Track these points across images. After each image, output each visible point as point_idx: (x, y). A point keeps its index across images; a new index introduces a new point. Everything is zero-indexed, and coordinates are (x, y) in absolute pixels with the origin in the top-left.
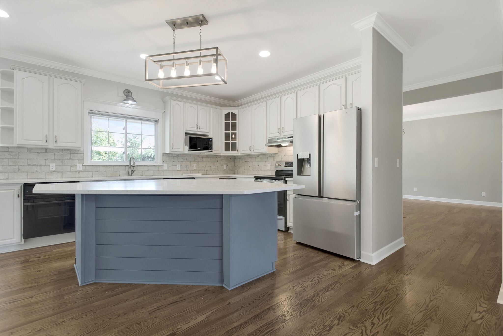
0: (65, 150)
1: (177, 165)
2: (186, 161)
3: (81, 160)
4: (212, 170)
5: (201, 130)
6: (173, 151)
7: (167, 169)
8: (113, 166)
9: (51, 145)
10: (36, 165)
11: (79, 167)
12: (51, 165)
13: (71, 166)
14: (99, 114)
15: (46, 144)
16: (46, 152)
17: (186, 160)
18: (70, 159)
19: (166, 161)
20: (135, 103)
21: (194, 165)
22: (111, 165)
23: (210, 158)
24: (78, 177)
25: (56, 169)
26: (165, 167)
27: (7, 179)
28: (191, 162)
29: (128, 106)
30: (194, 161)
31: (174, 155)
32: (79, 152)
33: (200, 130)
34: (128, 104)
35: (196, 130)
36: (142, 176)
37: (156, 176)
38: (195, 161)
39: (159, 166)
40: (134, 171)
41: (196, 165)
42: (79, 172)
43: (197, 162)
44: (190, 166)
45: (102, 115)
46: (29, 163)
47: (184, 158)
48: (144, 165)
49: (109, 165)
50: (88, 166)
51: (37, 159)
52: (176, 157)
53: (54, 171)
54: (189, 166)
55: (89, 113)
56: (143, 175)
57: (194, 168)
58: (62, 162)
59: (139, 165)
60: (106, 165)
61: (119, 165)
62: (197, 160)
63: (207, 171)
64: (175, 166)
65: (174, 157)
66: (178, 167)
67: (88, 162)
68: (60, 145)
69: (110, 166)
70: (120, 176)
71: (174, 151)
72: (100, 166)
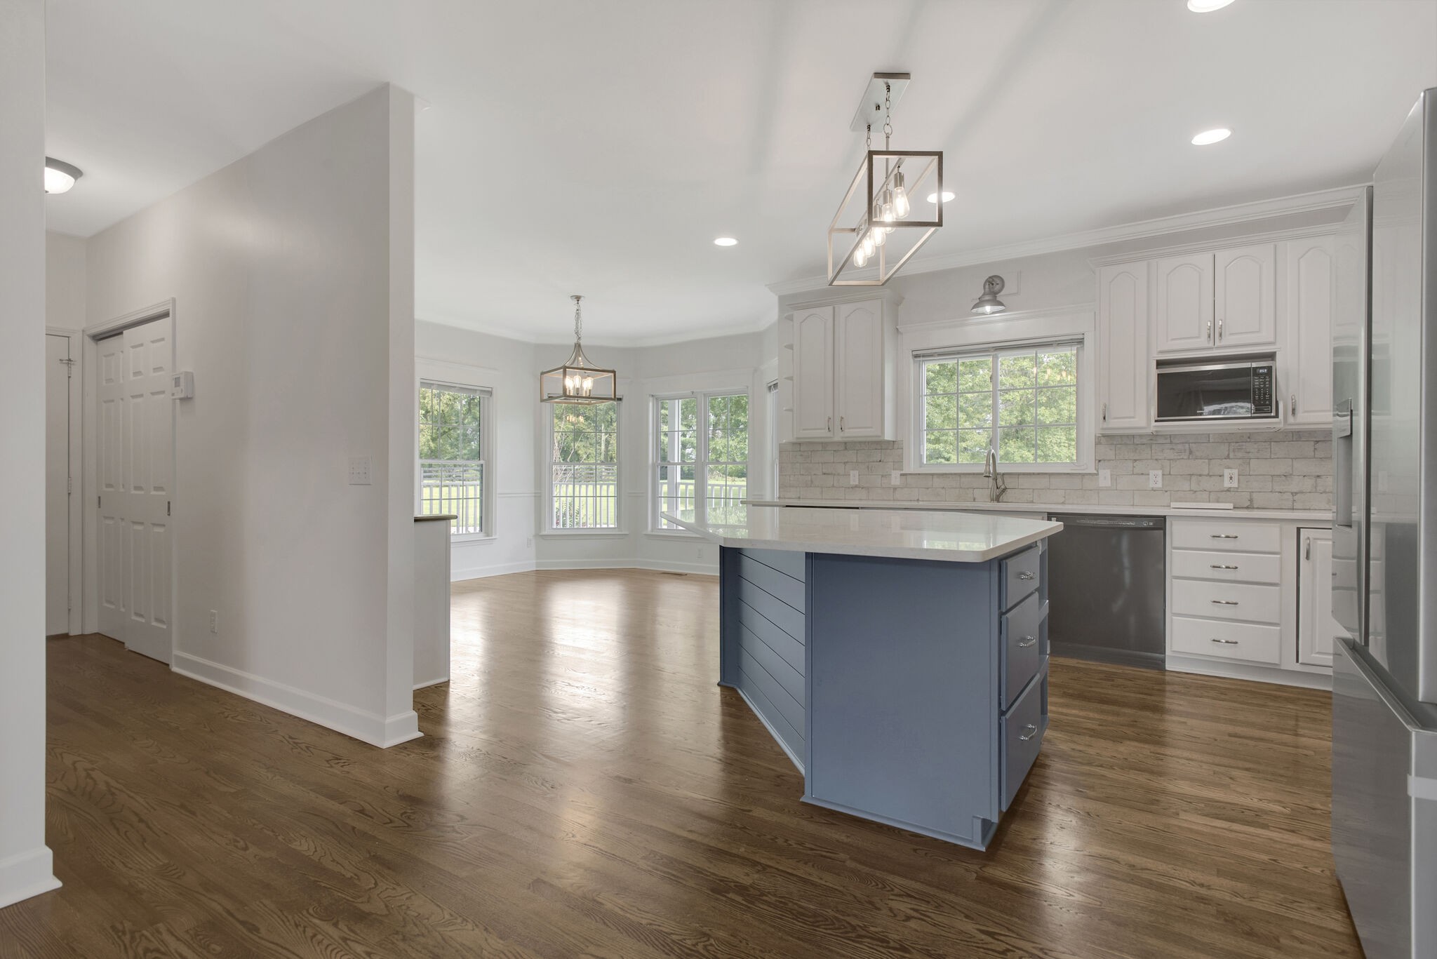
0: (873, 443)
1: (1152, 473)
2: (1189, 459)
3: (899, 463)
4: (1325, 492)
5: (1228, 340)
6: (1105, 426)
7: (1110, 485)
8: (960, 475)
9: (838, 437)
10: (831, 474)
11: (895, 480)
12: (852, 473)
13: (882, 476)
14: (931, 355)
15: (829, 434)
16: (846, 449)
17: (1191, 452)
18: (880, 461)
19: (1109, 460)
20: (1001, 308)
21: (1227, 473)
22: (955, 474)
23: (1312, 443)
24: (894, 500)
25: (859, 483)
26: (1105, 479)
27: (799, 498)
28: (1213, 461)
29: (981, 320)
30: (1228, 457)
31: (1137, 441)
32: (896, 446)
33: (1224, 343)
34: (984, 314)
35: (1206, 345)
36: (1032, 502)
37: (1073, 504)
38: (1231, 456)
39: (1083, 475)
40: (1006, 488)
41: (1235, 472)
42: (895, 489)
43: (1240, 461)
44: (1208, 475)
45: (940, 355)
46: (824, 471)
47: (1180, 447)
48: (1039, 474)
49: (951, 474)
50: (910, 476)
51: (834, 462)
52: (1143, 446)
53: (856, 486)
54: (1200, 475)
55: (916, 356)
56: (1034, 501)
57: (1227, 484)
58: (868, 467)
59: (1024, 474)
60: (946, 474)
61: (974, 474)
62: (1240, 455)
63: (1294, 494)
64: (1141, 476)
65: (1138, 444)
66: (1156, 479)
67: (911, 467)
68: (852, 433)
69: (954, 476)
70: (974, 500)
71: (1110, 426)
72: (932, 475)
